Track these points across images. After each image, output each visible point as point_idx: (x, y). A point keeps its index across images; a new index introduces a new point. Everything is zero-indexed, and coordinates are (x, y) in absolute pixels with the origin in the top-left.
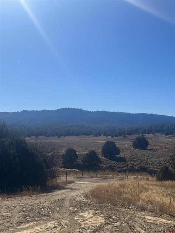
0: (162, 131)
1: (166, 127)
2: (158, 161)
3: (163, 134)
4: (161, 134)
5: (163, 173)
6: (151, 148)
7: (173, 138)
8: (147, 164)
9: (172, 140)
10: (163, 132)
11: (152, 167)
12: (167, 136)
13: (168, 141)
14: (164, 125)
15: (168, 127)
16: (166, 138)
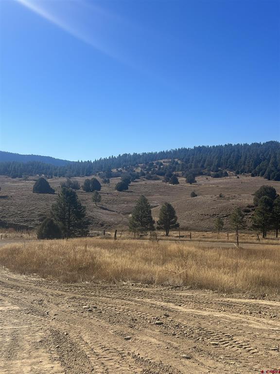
0: (6, 173)
1: (12, 167)
2: (19, 212)
3: (9, 176)
4: (6, 176)
5: (47, 228)
6: (3, 195)
7: (22, 181)
8: (5, 217)
9: (22, 184)
10: (8, 175)
11: (11, 220)
12: (15, 180)
13: (18, 185)
14: (9, 166)
15: (14, 168)
16: (14, 182)
